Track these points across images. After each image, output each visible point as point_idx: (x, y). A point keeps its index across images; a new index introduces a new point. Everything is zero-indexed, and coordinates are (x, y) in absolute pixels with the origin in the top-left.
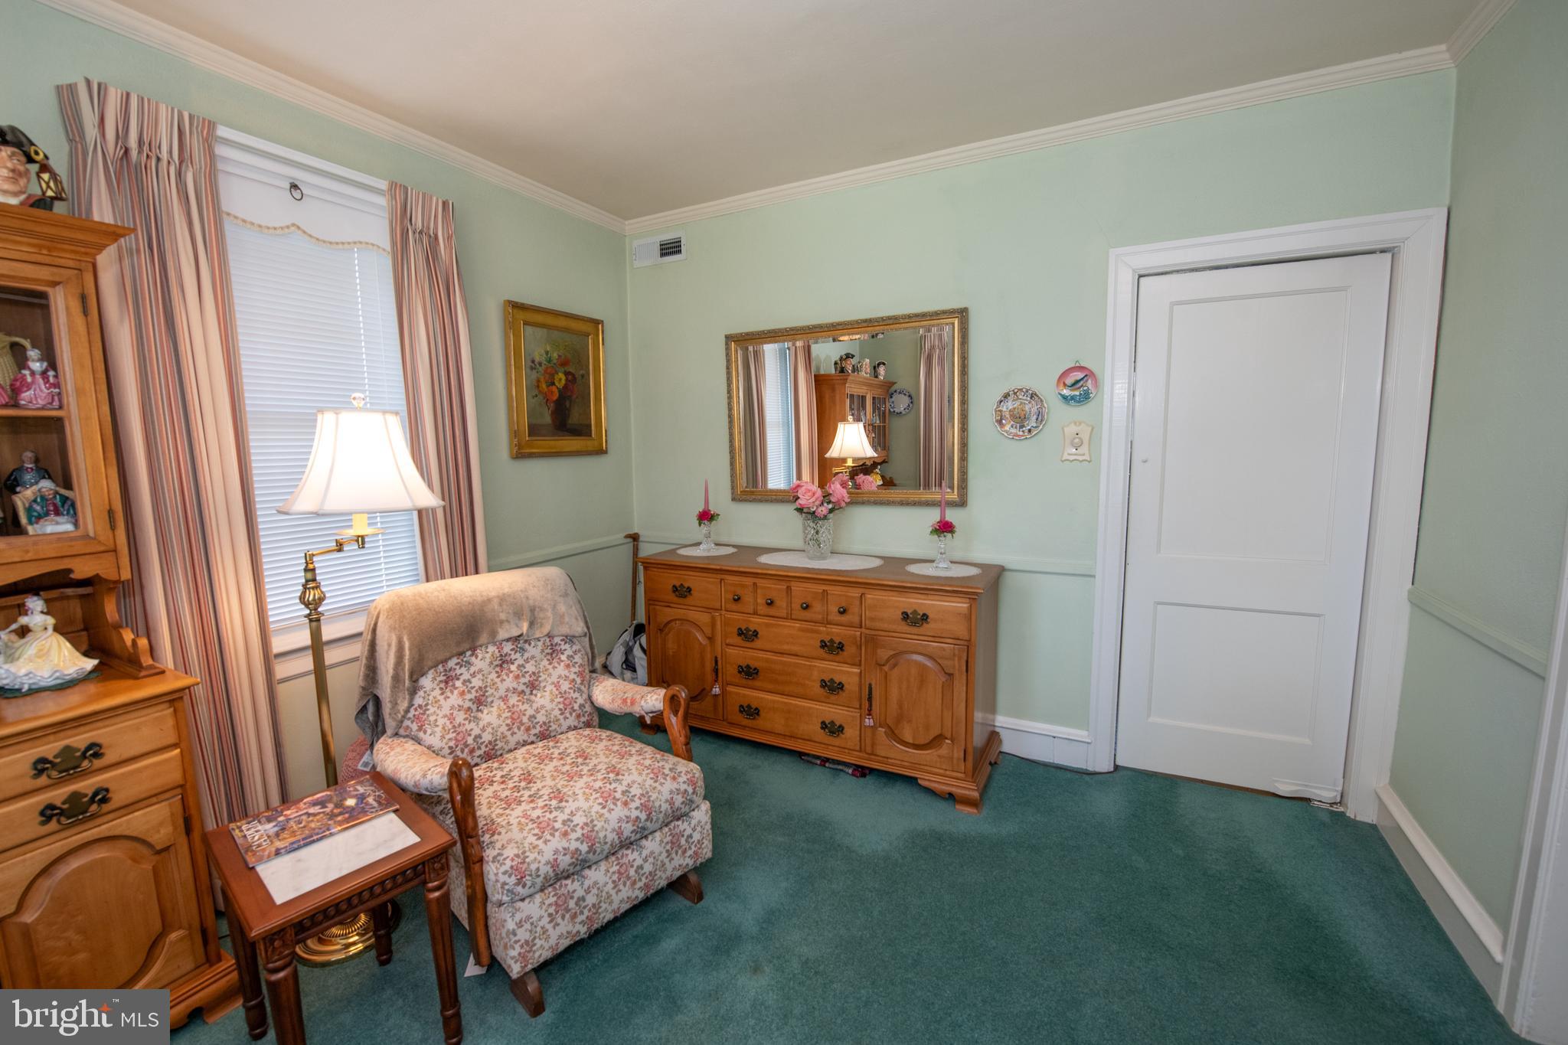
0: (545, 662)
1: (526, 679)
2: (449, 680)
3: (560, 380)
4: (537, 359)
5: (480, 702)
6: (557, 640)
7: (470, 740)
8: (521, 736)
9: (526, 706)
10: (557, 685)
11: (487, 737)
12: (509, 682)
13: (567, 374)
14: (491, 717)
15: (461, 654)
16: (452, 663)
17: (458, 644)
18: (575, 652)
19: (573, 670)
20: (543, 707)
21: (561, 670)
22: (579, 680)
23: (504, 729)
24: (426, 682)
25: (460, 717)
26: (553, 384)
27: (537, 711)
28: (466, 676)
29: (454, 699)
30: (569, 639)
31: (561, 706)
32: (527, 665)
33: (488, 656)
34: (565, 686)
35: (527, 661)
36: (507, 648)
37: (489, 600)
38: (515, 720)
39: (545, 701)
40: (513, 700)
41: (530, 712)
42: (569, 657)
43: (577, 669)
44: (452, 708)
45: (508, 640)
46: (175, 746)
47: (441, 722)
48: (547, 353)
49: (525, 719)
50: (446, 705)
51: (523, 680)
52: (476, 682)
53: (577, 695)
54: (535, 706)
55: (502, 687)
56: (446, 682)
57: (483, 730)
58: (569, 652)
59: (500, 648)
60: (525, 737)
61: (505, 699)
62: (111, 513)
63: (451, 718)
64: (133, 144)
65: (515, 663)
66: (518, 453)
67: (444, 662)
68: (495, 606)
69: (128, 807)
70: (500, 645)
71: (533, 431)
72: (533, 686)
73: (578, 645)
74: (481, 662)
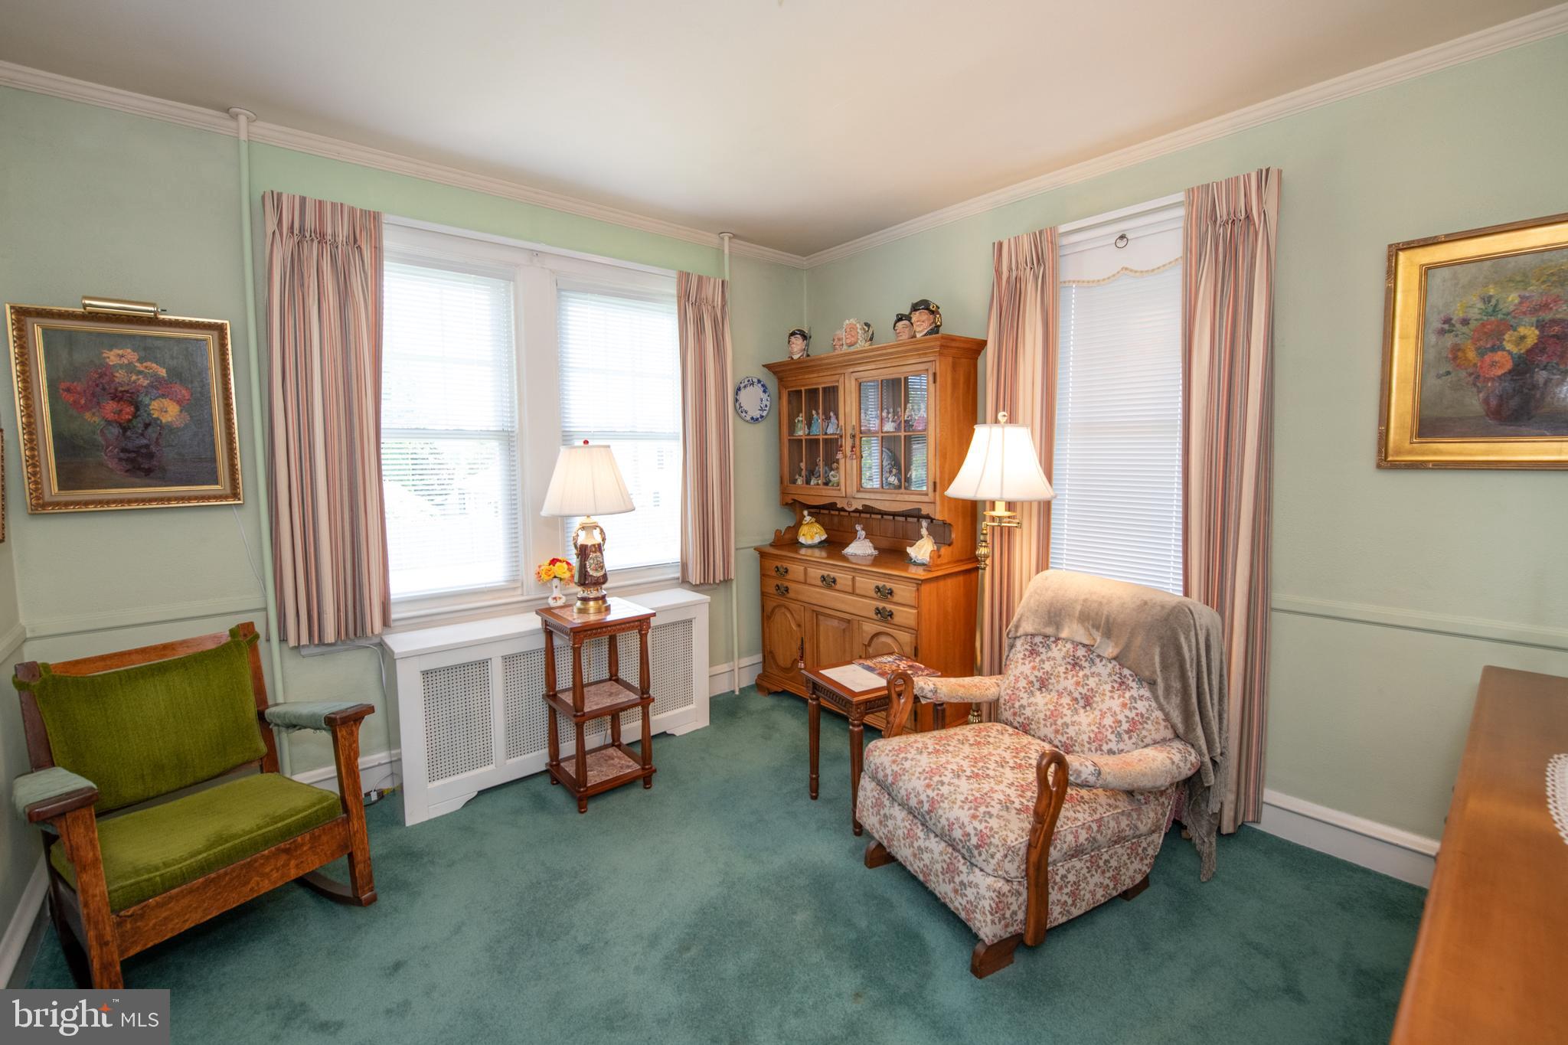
0: (1108, 687)
1: (1084, 691)
2: (1033, 652)
4: (1457, 319)
5: (1043, 684)
6: (1126, 672)
7: (1017, 705)
9: (1069, 713)
10: (1103, 715)
11: (1028, 712)
12: (1070, 684)
14: (1040, 699)
16: (1038, 639)
18: (1141, 697)
19: (1127, 712)
20: (1080, 724)
21: (1115, 704)
22: (1125, 726)
23: (1042, 716)
25: (1022, 683)
26: (1499, 348)
27: (1073, 723)
29: (1026, 668)
31: (1092, 736)
32: (1091, 679)
33: (1064, 650)
34: (1108, 721)
35: (1093, 675)
36: (1081, 652)
37: (1076, 601)
38: (1053, 715)
40: (1066, 700)
41: (1067, 720)
42: (1132, 698)
43: (1132, 715)
44: (1022, 673)
45: (1084, 646)
46: (915, 607)
49: (1060, 722)
50: (1020, 669)
51: (1080, 689)
52: (1047, 666)
53: (1112, 737)
54: (1076, 718)
55: (1063, 684)
56: (1032, 654)
57: (1029, 705)
58: (1134, 693)
59: (1075, 650)
60: (1052, 736)
61: (1060, 695)
62: (935, 483)
63: (1017, 680)
64: (1014, 268)
65: (1082, 668)
66: (1385, 462)
67: (1033, 635)
68: (1079, 608)
69: (900, 627)
70: (1077, 644)
71: (1428, 427)
72: (1088, 702)
73: (1145, 692)
74: (1058, 652)
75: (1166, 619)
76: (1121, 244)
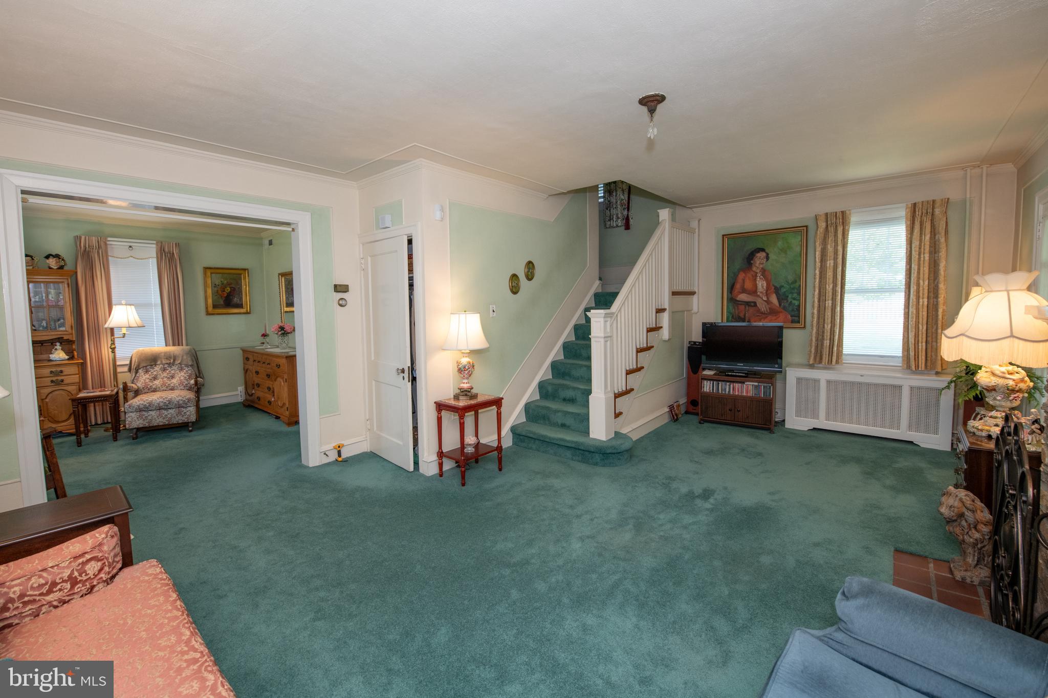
0: (178, 371)
1: (171, 375)
2: (147, 371)
3: (228, 290)
4: (217, 284)
5: (155, 378)
6: (183, 366)
8: (164, 388)
9: (168, 381)
10: (180, 378)
11: (154, 387)
12: (165, 375)
13: (230, 288)
14: (157, 382)
15: (152, 365)
16: (148, 367)
17: (151, 363)
18: (189, 370)
21: (182, 374)
24: (140, 371)
25: (147, 381)
26: (224, 291)
28: (152, 371)
29: (147, 376)
30: (187, 366)
32: (172, 371)
33: (160, 367)
34: (182, 378)
36: (166, 366)
37: (162, 353)
39: (175, 381)
40: (165, 379)
41: (169, 383)
42: (186, 371)
43: (188, 374)
45: (167, 363)
46: (78, 374)
47: (142, 381)
48: (221, 282)
49: (167, 385)
50: (144, 377)
51: (169, 375)
52: (155, 373)
54: (171, 382)
55: (162, 376)
60: (166, 389)
61: (163, 379)
62: (72, 326)
63: (145, 380)
64: (87, 247)
65: (167, 370)
66: (208, 314)
67: (146, 366)
68: (163, 354)
69: (68, 384)
70: (164, 365)
71: (215, 307)
72: (173, 377)
73: (190, 368)
74: (157, 368)
75: (190, 351)
76: (130, 249)
